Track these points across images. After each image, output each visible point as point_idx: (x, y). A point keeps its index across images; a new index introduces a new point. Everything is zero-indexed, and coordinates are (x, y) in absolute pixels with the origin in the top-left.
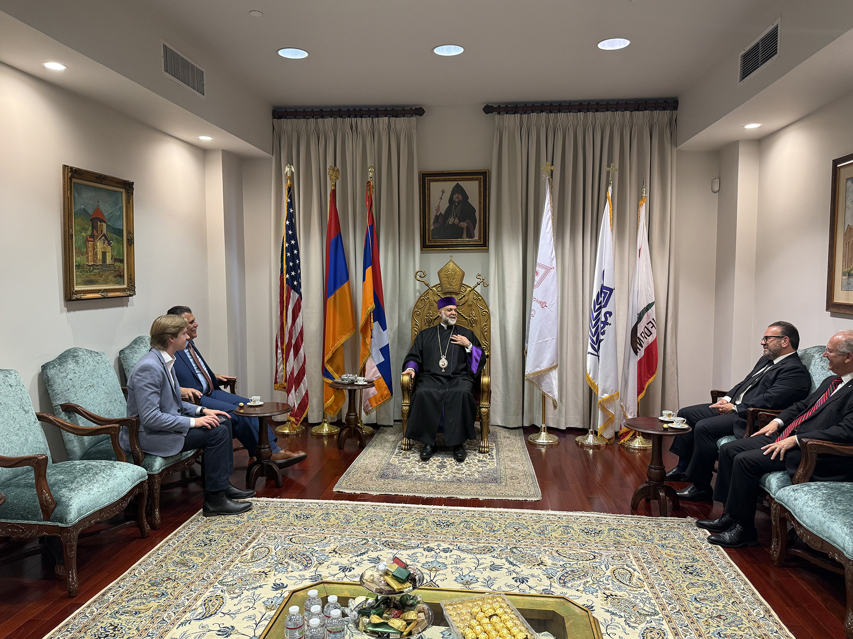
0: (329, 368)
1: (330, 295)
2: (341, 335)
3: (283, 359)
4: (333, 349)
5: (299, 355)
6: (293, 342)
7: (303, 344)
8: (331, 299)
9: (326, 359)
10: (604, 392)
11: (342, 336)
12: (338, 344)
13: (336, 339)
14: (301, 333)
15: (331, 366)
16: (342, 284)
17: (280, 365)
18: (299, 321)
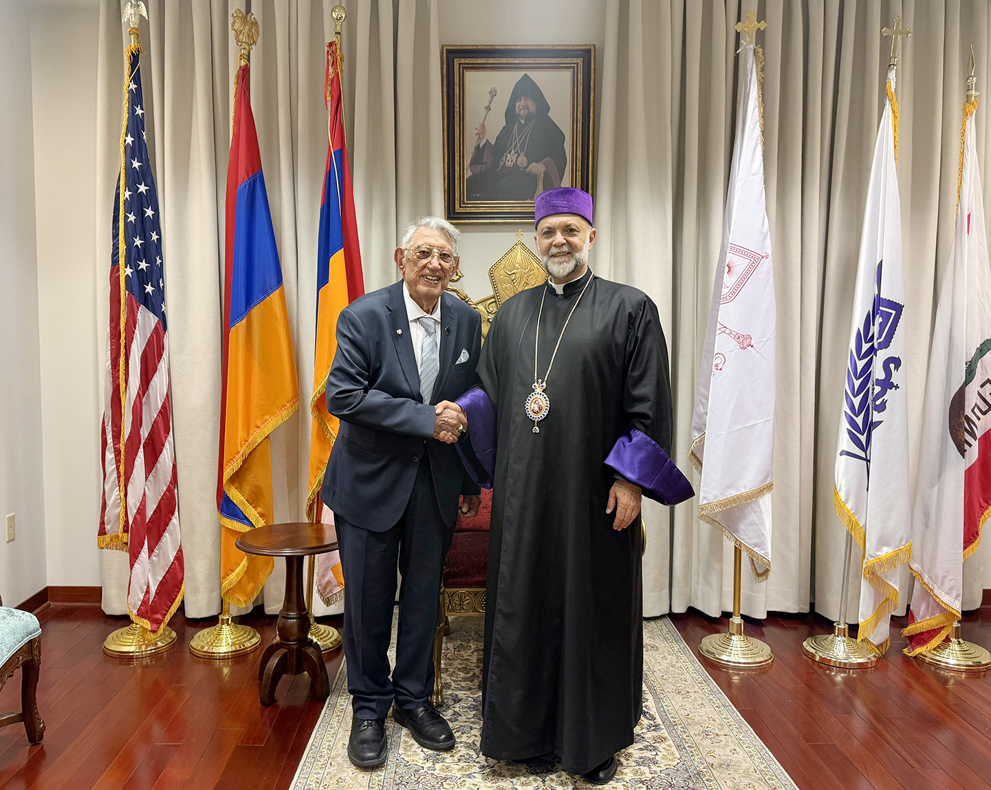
0: (235, 495)
1: (238, 318)
2: (263, 415)
3: (119, 477)
4: (244, 450)
5: (158, 465)
6: (145, 433)
7: (170, 438)
8: (239, 329)
9: (228, 473)
10: (882, 542)
11: (267, 417)
12: (258, 437)
13: (252, 426)
14: (166, 412)
15: (240, 488)
16: (266, 293)
17: (112, 490)
18: (159, 382)
